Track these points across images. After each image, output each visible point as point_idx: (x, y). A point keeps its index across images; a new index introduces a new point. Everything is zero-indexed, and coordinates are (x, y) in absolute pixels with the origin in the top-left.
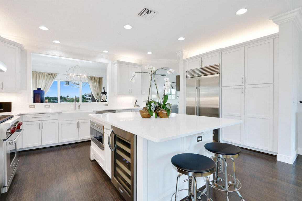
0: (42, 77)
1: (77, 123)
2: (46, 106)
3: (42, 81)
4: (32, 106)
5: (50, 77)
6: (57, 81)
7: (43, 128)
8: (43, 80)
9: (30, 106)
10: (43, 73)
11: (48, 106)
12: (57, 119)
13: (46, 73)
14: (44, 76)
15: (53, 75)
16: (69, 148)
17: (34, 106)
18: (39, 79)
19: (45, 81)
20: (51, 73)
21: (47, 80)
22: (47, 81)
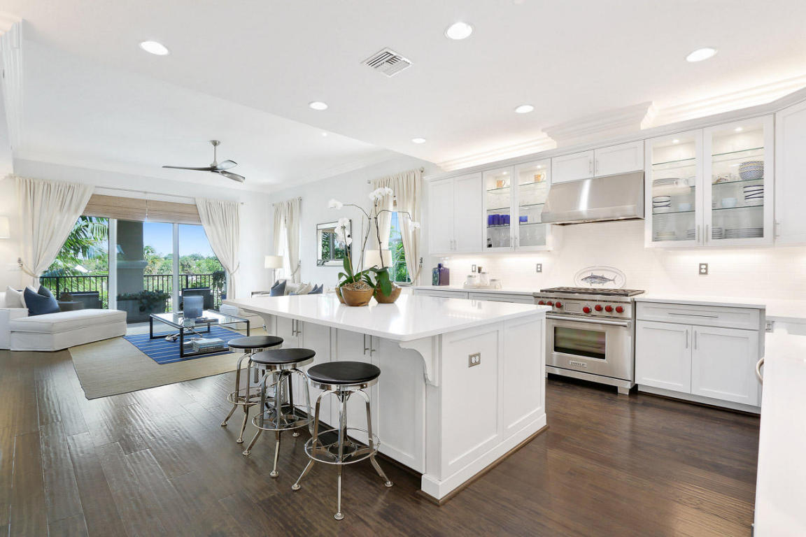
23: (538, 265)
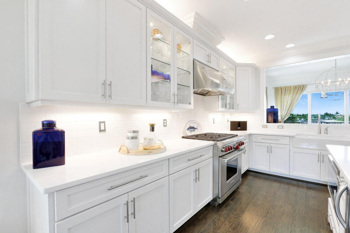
0: (288, 92)
1: (318, 154)
2: (279, 127)
3: (288, 96)
4: (265, 126)
5: (298, 91)
6: (307, 94)
7: (271, 153)
8: (290, 95)
9: (263, 126)
10: (289, 87)
11: (281, 127)
12: (288, 145)
13: (293, 86)
14: (290, 90)
15: (301, 88)
16: (303, 187)
17: (267, 126)
18: (285, 95)
19: (291, 95)
20: (299, 86)
21: (293, 94)
22: (294, 96)
23: (164, 120)
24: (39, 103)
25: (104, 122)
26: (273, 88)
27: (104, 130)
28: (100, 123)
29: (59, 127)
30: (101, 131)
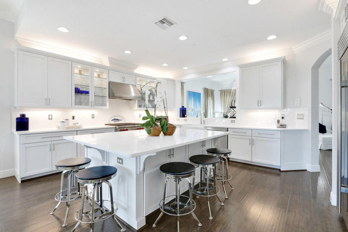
17: (179, 120)
23: (92, 115)
24: (19, 108)
25: (51, 115)
26: (219, 90)
27: (52, 119)
28: (49, 115)
29: (27, 116)
30: (49, 119)
